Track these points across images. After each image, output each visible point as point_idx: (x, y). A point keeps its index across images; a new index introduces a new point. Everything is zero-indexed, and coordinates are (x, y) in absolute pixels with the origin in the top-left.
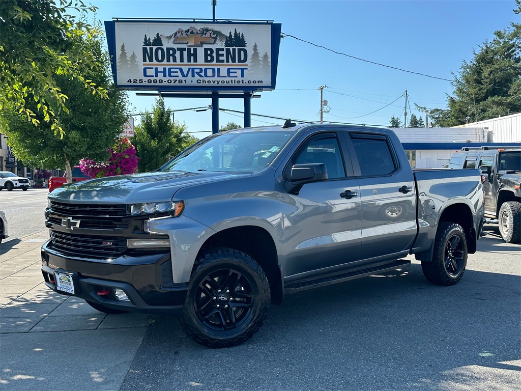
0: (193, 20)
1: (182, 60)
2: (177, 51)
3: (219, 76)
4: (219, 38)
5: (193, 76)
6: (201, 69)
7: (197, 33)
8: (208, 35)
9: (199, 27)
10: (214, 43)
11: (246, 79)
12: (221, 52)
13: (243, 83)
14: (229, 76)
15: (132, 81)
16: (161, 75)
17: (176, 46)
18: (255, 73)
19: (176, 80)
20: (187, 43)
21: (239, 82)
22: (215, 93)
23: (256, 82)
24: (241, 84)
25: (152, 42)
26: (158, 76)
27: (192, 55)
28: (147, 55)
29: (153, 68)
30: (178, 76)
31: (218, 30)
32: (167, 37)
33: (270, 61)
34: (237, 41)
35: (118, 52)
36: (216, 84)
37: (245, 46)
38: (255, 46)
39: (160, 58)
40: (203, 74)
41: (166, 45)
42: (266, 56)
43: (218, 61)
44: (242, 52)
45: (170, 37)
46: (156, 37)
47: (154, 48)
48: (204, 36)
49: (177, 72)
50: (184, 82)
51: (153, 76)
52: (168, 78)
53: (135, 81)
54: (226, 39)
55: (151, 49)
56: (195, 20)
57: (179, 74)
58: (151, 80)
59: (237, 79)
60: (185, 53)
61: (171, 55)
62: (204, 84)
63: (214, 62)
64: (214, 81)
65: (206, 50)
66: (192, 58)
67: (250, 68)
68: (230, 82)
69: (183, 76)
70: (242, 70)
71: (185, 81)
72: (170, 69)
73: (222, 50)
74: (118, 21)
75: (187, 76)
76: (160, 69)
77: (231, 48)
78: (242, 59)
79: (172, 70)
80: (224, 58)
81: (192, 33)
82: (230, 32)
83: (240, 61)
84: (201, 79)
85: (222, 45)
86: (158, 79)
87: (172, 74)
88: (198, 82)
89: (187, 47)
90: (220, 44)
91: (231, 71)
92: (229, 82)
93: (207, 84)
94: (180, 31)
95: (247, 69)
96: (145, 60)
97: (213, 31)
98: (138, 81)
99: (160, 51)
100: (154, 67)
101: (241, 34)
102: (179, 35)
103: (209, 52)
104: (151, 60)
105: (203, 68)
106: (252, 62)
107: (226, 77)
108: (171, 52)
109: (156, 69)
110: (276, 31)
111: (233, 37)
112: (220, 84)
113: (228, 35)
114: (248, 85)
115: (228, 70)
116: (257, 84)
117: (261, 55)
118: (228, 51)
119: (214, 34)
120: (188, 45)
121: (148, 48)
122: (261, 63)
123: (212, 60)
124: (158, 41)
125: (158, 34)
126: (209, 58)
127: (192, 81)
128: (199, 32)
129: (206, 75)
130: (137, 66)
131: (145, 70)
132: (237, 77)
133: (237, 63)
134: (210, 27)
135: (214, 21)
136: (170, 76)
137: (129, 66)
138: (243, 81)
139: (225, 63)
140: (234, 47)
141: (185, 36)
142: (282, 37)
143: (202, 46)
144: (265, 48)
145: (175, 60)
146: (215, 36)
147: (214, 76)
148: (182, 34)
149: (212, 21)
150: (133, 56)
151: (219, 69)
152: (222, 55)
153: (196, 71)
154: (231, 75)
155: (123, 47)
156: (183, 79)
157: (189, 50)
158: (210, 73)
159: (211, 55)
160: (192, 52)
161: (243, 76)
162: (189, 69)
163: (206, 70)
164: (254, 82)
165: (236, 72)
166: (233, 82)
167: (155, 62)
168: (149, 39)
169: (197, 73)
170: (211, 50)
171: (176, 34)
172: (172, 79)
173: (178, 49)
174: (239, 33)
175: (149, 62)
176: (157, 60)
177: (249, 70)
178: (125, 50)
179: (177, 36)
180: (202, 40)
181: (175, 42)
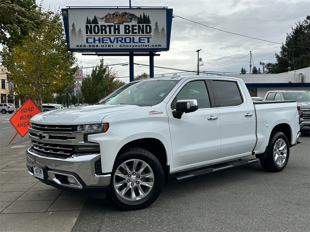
0: (117, 7)
1: (110, 33)
3: (133, 42)
4: (133, 18)
5: (117, 42)
6: (122, 38)
7: (120, 15)
8: (126, 17)
9: (120, 12)
10: (131, 22)
12: (135, 28)
13: (149, 46)
14: (140, 42)
15: (79, 46)
16: (97, 42)
17: (106, 24)
18: (155, 41)
19: (107, 45)
21: (146, 46)
22: (131, 54)
23: (157, 46)
25: (91, 21)
27: (117, 29)
28: (89, 30)
29: (92, 38)
30: (108, 43)
31: (133, 13)
32: (101, 18)
33: (166, 32)
34: (145, 20)
35: (71, 28)
36: (131, 47)
37: (150, 23)
38: (156, 23)
40: (123, 41)
41: (101, 23)
42: (163, 29)
43: (133, 33)
44: (148, 27)
45: (103, 18)
46: (94, 18)
47: (93, 25)
48: (124, 17)
49: (107, 40)
50: (111, 46)
51: (92, 43)
52: (101, 44)
53: (81, 46)
54: (138, 19)
55: (91, 26)
56: (119, 7)
57: (109, 41)
58: (91, 45)
59: (145, 44)
60: (112, 28)
61: (104, 30)
62: (124, 48)
63: (131, 34)
65: (125, 26)
66: (117, 31)
67: (153, 37)
68: (141, 46)
69: (111, 42)
70: (148, 38)
72: (103, 38)
73: (136, 26)
74: (70, 9)
75: (113, 43)
76: (97, 38)
77: (141, 25)
78: (148, 31)
80: (137, 31)
81: (116, 15)
82: (141, 15)
83: (147, 33)
84: (123, 44)
85: (135, 23)
86: (95, 44)
87: (104, 41)
88: (120, 46)
89: (113, 25)
90: (134, 22)
91: (141, 39)
93: (126, 48)
94: (109, 14)
95: (151, 37)
96: (87, 33)
97: (129, 14)
98: (83, 46)
99: (96, 27)
102: (108, 17)
103: (127, 27)
104: (91, 33)
105: (124, 37)
106: (154, 33)
107: (138, 43)
108: (104, 28)
110: (169, 13)
111: (142, 18)
112: (135, 47)
113: (139, 17)
114: (152, 47)
117: (160, 29)
118: (139, 26)
119: (130, 16)
120: (114, 23)
121: (89, 25)
122: (160, 34)
123: (129, 33)
124: (95, 21)
125: (95, 16)
126: (127, 31)
127: (116, 46)
128: (121, 15)
129: (125, 42)
130: (82, 37)
131: (87, 39)
133: (145, 34)
134: (128, 11)
135: (131, 8)
137: (77, 37)
138: (149, 45)
139: (137, 34)
140: (143, 24)
141: (112, 17)
142: (174, 17)
143: (123, 24)
144: (163, 24)
145: (106, 33)
147: (130, 42)
148: (110, 16)
149: (129, 7)
150: (80, 31)
151: (133, 38)
153: (119, 39)
155: (73, 25)
156: (111, 44)
157: (115, 26)
158: (128, 40)
159: (128, 29)
160: (117, 27)
161: (148, 42)
162: (115, 38)
164: (156, 46)
165: (144, 40)
166: (143, 46)
167: (93, 34)
170: (129, 26)
171: (106, 16)
172: (104, 44)
173: (108, 26)
174: (146, 15)
175: (90, 34)
176: (95, 33)
177: (153, 38)
178: (74, 27)
179: (107, 17)
180: (123, 20)
181: (106, 21)
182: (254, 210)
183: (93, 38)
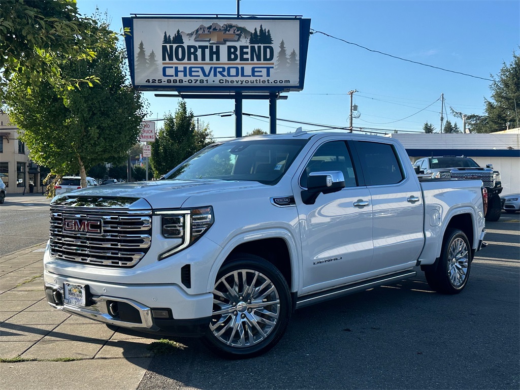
0: (216, 16)
1: (203, 59)
2: (198, 49)
3: (243, 75)
4: (243, 35)
5: (215, 75)
6: (224, 68)
7: (220, 30)
8: (231, 32)
9: (222, 23)
10: (238, 40)
11: (271, 79)
12: (245, 50)
13: (268, 82)
14: (253, 75)
15: (151, 81)
16: (181, 75)
17: (197, 44)
18: (281, 72)
19: (197, 80)
20: (210, 41)
21: (264, 82)
22: (239, 94)
23: (283, 82)
24: (266, 84)
25: (172, 39)
26: (177, 76)
27: (214, 53)
28: (167, 54)
29: (172, 67)
30: (199, 76)
31: (242, 26)
32: (188, 34)
33: (299, 59)
34: (263, 38)
35: (137, 51)
36: (239, 84)
37: (271, 43)
38: (282, 43)
39: (180, 57)
40: (225, 73)
41: (187, 42)
42: (293, 54)
43: (242, 59)
44: (268, 50)
45: (192, 34)
46: (177, 34)
47: (175, 46)
48: (227, 32)
49: (198, 71)
50: (205, 82)
51: (173, 76)
52: (188, 77)
53: (154, 81)
54: (251, 36)
55: (171, 47)
56: (218, 16)
57: (200, 73)
58: (170, 80)
59: (262, 79)
60: (207, 51)
61: (192, 53)
62: (227, 84)
63: (238, 61)
64: (238, 80)
65: (229, 48)
66: (215, 56)
67: (277, 67)
68: (255, 82)
69: (205, 75)
70: (268, 69)
71: (207, 81)
72: (190, 68)
73: (247, 47)
74: (136, 17)
75: (208, 76)
76: (181, 68)
77: (256, 46)
78: (268, 57)
79: (193, 69)
80: (249, 56)
81: (215, 29)
82: (256, 29)
83: (265, 59)
84: (224, 78)
85: (246, 42)
86: (178, 79)
87: (193, 74)
88: (220, 82)
89: (209, 45)
90: (244, 41)
91: (256, 70)
92: (253, 82)
93: (230, 84)
94: (202, 28)
95: (273, 68)
96: (164, 59)
97: (237, 27)
98: (157, 81)
99: (180, 49)
100: (174, 66)
101: (267, 31)
103: (232, 50)
104: (171, 59)
105: (226, 67)
106: (278, 60)
107: (250, 76)
108: (192, 50)
109: (176, 68)
110: (305, 27)
111: (258, 34)
112: (244, 84)
113: (253, 32)
114: (274, 84)
115: (253, 69)
116: (284, 84)
117: (288, 52)
118: (253, 49)
119: (238, 31)
120: (210, 42)
121: (168, 46)
122: (289, 61)
123: (236, 59)
124: (178, 39)
125: (178, 31)
126: (233, 56)
127: (214, 81)
128: (222, 29)
129: (229, 75)
130: (156, 65)
131: (164, 69)
132: (262, 76)
133: (262, 61)
134: (234, 23)
135: (239, 17)
136: (191, 75)
137: (147, 65)
138: (268, 81)
139: (250, 62)
140: (260, 45)
141: (207, 33)
142: (312, 33)
143: (225, 44)
144: (293, 45)
145: (196, 59)
146: (239, 32)
147: (237, 75)
148: (204, 31)
149: (236, 16)
150: (152, 55)
151: (242, 68)
152: (247, 53)
153: (218, 70)
154: (256, 74)
155: (141, 44)
156: (205, 79)
157: (211, 48)
158: (233, 72)
159: (234, 53)
160: (214, 50)
161: (268, 75)
162: (211, 68)
163: (229, 68)
164: (281, 82)
165: (261, 71)
166: (258, 82)
167: (175, 60)
168: (169, 36)
169: (219, 72)
170: (235, 48)
171: (197, 31)
172: (192, 78)
173: (200, 47)
174: (265, 29)
175: (169, 60)
176: (177, 59)
177: (275, 69)
178: (143, 48)
179: (199, 33)
180: (226, 37)
181: (196, 39)
182: (450, 364)
183: (174, 68)
